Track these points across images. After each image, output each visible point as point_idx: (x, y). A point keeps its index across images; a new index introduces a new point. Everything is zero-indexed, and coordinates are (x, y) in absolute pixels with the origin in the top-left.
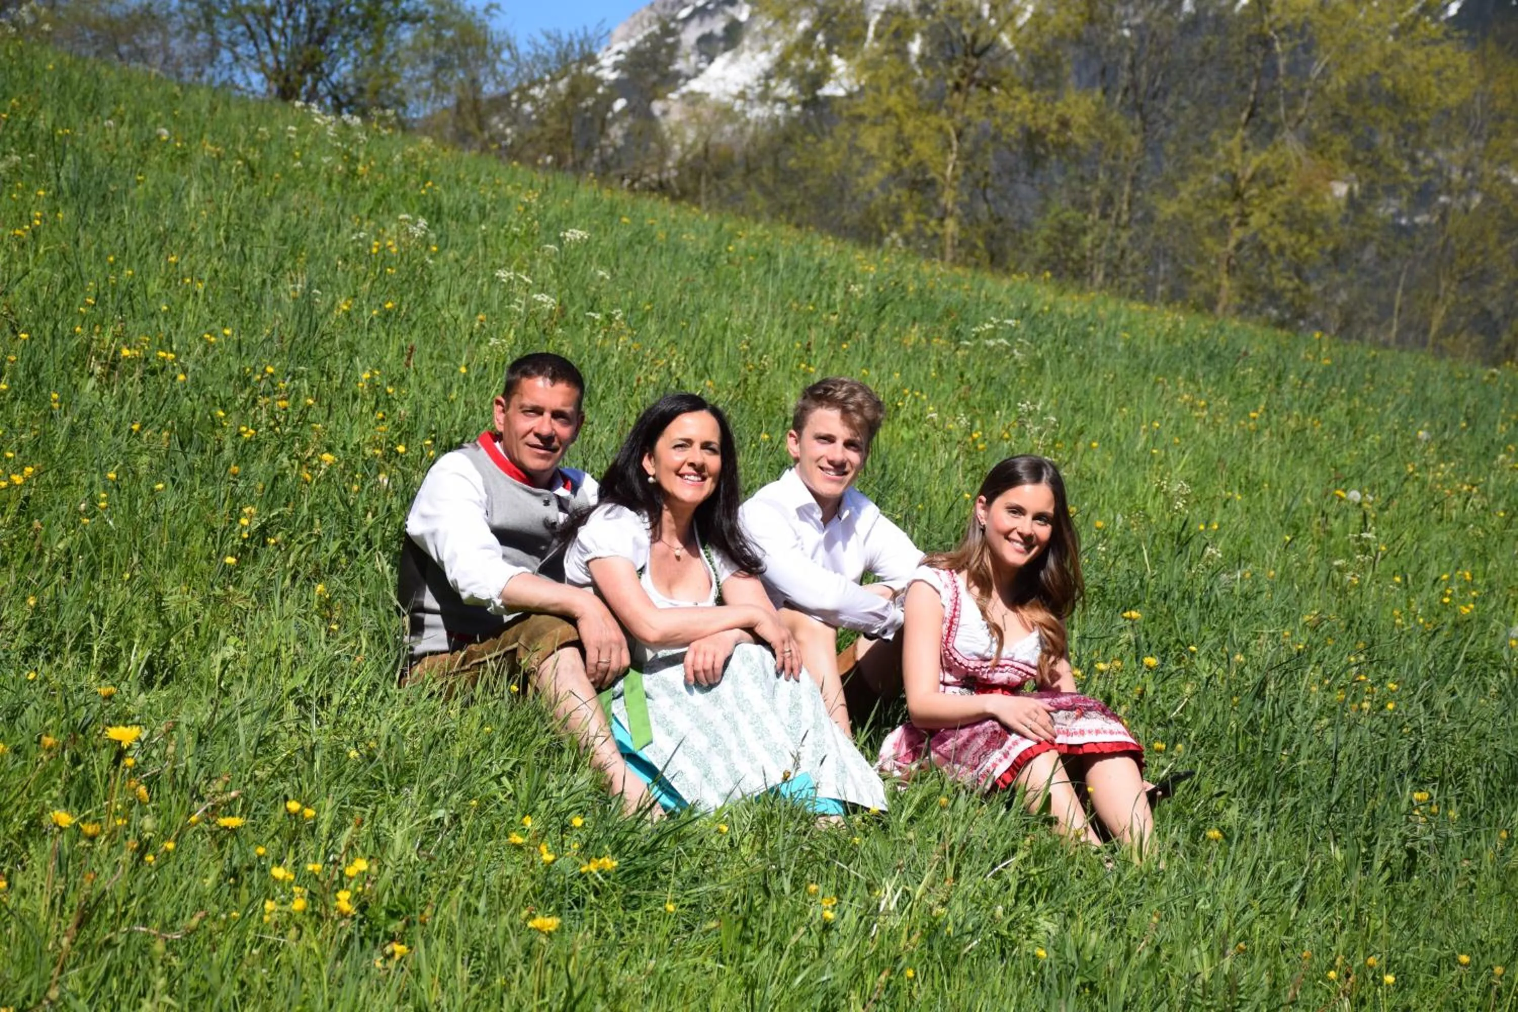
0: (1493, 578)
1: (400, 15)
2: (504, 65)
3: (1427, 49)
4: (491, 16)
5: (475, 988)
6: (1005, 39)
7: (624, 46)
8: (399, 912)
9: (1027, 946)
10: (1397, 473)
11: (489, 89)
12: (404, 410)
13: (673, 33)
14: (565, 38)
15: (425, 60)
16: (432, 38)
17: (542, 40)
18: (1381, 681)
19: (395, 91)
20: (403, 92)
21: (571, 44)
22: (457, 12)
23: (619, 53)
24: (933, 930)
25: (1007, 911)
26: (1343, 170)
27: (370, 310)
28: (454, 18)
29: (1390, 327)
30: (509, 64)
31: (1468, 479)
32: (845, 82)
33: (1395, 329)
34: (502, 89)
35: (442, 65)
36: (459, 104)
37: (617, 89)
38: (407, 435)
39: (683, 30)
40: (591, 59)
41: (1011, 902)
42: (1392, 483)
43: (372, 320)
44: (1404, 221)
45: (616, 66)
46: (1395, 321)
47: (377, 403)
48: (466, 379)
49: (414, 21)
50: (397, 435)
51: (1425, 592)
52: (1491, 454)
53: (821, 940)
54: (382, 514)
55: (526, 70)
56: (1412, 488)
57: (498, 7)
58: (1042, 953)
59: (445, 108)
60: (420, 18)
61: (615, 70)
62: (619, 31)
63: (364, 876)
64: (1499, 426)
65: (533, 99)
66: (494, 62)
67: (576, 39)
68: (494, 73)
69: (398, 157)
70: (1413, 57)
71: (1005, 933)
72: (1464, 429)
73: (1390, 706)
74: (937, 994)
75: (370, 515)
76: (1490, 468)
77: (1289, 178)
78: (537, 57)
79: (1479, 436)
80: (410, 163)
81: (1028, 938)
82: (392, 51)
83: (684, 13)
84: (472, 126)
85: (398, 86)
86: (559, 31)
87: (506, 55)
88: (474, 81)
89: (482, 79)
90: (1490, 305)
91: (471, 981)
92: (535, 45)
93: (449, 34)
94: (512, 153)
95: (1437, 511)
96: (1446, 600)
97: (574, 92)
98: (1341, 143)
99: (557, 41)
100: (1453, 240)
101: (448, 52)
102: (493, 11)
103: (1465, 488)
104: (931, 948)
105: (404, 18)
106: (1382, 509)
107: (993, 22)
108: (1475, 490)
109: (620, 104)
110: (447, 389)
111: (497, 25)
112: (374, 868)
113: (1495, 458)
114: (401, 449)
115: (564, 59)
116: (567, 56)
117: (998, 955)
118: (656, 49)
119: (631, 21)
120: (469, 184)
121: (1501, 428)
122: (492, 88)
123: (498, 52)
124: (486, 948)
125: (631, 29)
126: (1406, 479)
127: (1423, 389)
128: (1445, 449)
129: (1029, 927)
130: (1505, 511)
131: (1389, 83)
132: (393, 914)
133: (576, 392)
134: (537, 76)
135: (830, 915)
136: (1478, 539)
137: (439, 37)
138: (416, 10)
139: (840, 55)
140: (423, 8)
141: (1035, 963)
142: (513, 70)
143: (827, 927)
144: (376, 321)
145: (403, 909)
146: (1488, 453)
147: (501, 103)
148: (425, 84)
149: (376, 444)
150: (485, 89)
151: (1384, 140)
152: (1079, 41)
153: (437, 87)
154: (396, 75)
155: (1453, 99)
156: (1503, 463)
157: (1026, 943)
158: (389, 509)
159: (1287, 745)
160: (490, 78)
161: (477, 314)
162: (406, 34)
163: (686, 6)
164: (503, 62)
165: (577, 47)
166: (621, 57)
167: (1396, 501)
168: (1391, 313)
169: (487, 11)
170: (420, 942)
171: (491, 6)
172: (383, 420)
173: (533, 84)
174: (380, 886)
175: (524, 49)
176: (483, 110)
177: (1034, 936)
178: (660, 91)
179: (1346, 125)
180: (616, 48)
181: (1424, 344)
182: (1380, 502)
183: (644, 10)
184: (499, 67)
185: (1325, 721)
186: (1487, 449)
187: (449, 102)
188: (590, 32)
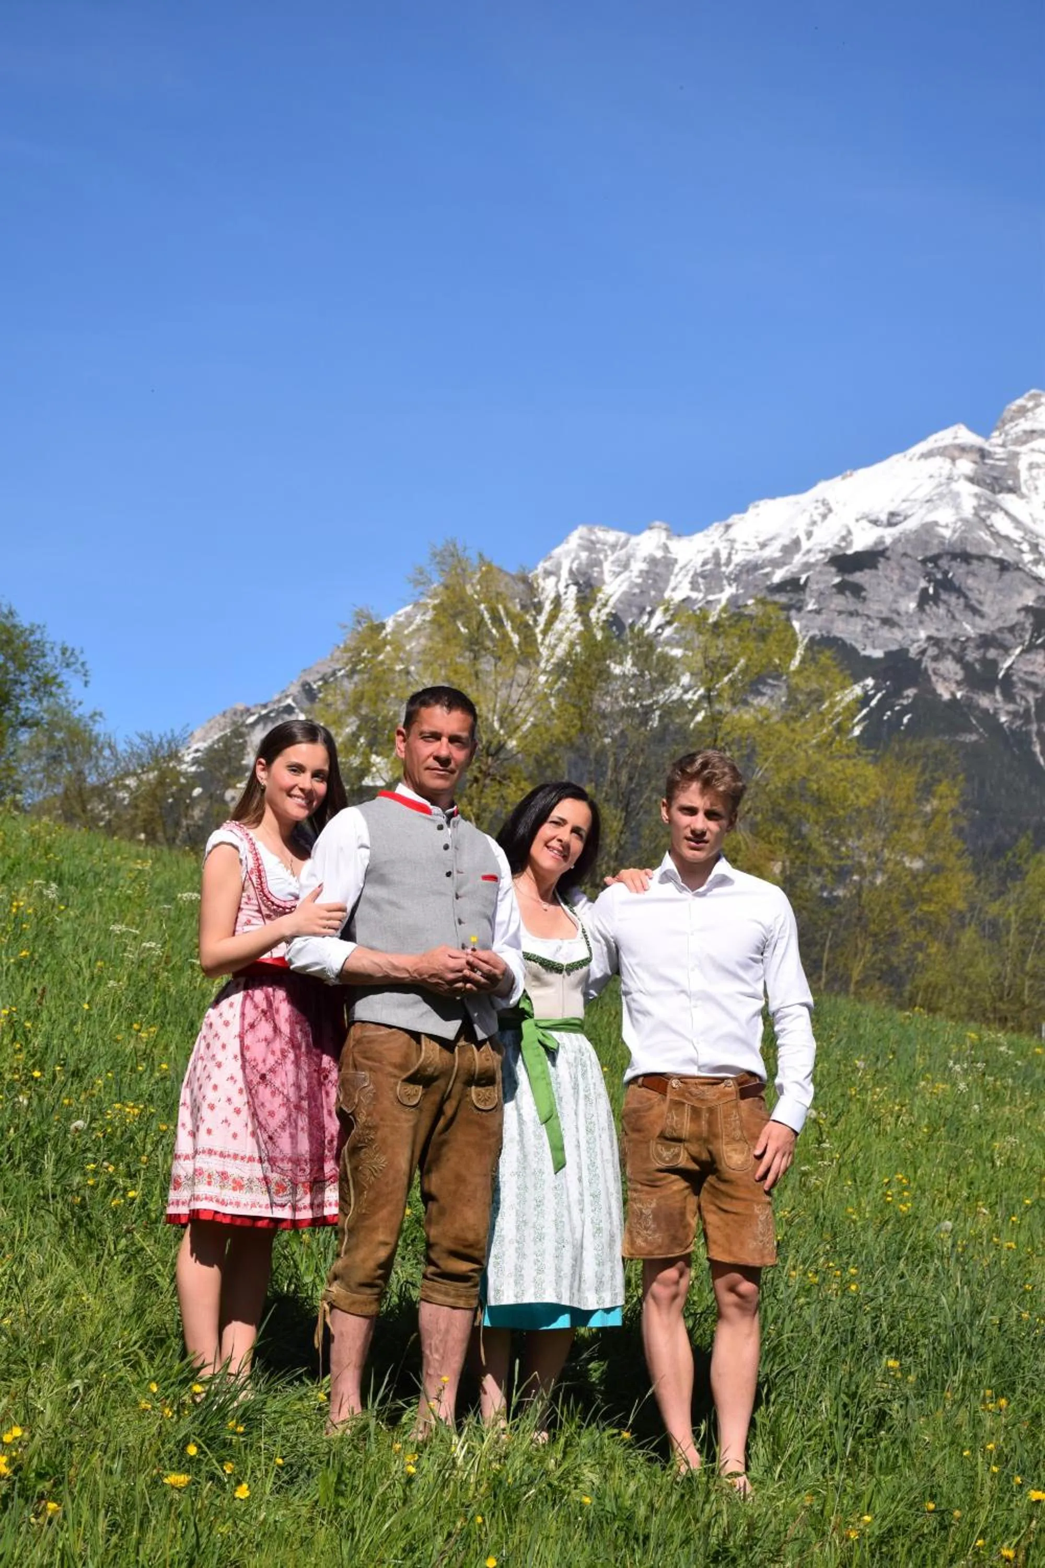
0: (921, 1182)
1: (20, 720)
2: (106, 762)
3: (843, 761)
4: (95, 721)
5: (114, 1539)
6: (512, 744)
7: (203, 745)
8: (47, 1474)
9: (575, 1495)
10: (843, 1095)
11: (92, 779)
12: (37, 1042)
13: (241, 735)
14: (157, 739)
15: (39, 756)
16: (46, 739)
17: (137, 741)
18: (844, 1269)
19: (14, 782)
20: (20, 782)
21: (161, 744)
22: (68, 719)
23: (197, 751)
24: (496, 1483)
25: (558, 1465)
26: (781, 852)
27: (9, 959)
28: (64, 723)
29: (820, 978)
30: (109, 760)
31: (897, 1101)
32: (385, 775)
33: (824, 980)
34: (103, 780)
35: (55, 759)
36: (67, 790)
37: (195, 779)
38: (40, 1065)
39: (249, 734)
40: (174, 756)
41: (559, 1456)
42: (840, 1104)
43: (8, 968)
44: (825, 894)
45: (195, 762)
46: (824, 973)
47: (15, 1036)
48: (89, 1016)
49: (30, 726)
50: (31, 1063)
51: (870, 1194)
52: (914, 1080)
53: (404, 1491)
54: (22, 1129)
55: (123, 764)
56: (855, 1107)
57: (101, 715)
58: (587, 1500)
59: (56, 795)
60: (37, 724)
61: (193, 764)
62: (198, 733)
63: (19, 1441)
64: (917, 1058)
65: (127, 787)
66: (97, 758)
67: (164, 740)
68: (96, 766)
69: (25, 833)
70: (832, 767)
71: (556, 1483)
72: (891, 1061)
73: (853, 1287)
74: (501, 1537)
75: (12, 1131)
76: (916, 1094)
77: (739, 858)
78: (133, 753)
79: (903, 1067)
80: (35, 839)
81: (576, 1488)
82: (12, 749)
83: (251, 720)
84: (78, 809)
85: (16, 777)
86: (151, 733)
87: (107, 753)
88: (80, 773)
89: (87, 772)
90: (895, 960)
91: (110, 1533)
92: (131, 744)
93: (59, 736)
94: (111, 830)
95: (875, 1126)
96: (889, 1199)
97: (161, 782)
98: (781, 832)
99: (150, 741)
100: (866, 911)
101: (60, 748)
102: (97, 718)
103: (897, 1108)
104: (495, 1496)
105: (24, 723)
106: (834, 1124)
107: (502, 732)
108: (904, 1110)
109: (197, 791)
110: (73, 1023)
111: (98, 729)
112: (26, 1434)
113: (917, 1084)
114: (37, 1074)
115: (154, 756)
116: (157, 751)
117: (550, 1503)
118: (227, 748)
119: (207, 726)
120: (84, 855)
121: (919, 1059)
122: (95, 779)
123: (100, 751)
124: (121, 1504)
125: (207, 732)
126: (850, 1100)
127: (856, 1027)
128: (878, 1076)
129: (575, 1478)
130: (927, 1127)
131: (815, 787)
132: (41, 1476)
133: (470, 719)
134: (131, 768)
135: (412, 1469)
136: (909, 1150)
137: (51, 738)
138: (32, 717)
139: (377, 754)
140: (39, 716)
141: (581, 1509)
142: (112, 764)
143: (410, 1480)
144: (12, 968)
145: (51, 1471)
146: (911, 1080)
147: (100, 791)
148: (39, 776)
149: (15, 1070)
150: (89, 780)
151: (812, 831)
152: (572, 746)
153: (49, 778)
154: (15, 768)
155: (863, 801)
156: (924, 1087)
157: (573, 1492)
158: (28, 1125)
159: (775, 1322)
160: (93, 771)
161: (96, 960)
162: (24, 736)
163: (252, 714)
164: (104, 758)
165: (166, 745)
166: (199, 754)
167: (843, 1119)
168: (820, 967)
169: (91, 717)
170: (68, 1499)
171: (95, 714)
172: (20, 1050)
173: (127, 774)
174: (31, 1450)
175: (121, 747)
176: (85, 796)
177: (580, 1486)
178: (231, 782)
179: (781, 817)
180: (195, 747)
181: (847, 992)
182: (832, 1119)
183: (218, 717)
184: (101, 763)
185: (802, 1300)
186: (910, 1077)
187: (59, 790)
188: (177, 733)
